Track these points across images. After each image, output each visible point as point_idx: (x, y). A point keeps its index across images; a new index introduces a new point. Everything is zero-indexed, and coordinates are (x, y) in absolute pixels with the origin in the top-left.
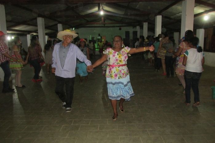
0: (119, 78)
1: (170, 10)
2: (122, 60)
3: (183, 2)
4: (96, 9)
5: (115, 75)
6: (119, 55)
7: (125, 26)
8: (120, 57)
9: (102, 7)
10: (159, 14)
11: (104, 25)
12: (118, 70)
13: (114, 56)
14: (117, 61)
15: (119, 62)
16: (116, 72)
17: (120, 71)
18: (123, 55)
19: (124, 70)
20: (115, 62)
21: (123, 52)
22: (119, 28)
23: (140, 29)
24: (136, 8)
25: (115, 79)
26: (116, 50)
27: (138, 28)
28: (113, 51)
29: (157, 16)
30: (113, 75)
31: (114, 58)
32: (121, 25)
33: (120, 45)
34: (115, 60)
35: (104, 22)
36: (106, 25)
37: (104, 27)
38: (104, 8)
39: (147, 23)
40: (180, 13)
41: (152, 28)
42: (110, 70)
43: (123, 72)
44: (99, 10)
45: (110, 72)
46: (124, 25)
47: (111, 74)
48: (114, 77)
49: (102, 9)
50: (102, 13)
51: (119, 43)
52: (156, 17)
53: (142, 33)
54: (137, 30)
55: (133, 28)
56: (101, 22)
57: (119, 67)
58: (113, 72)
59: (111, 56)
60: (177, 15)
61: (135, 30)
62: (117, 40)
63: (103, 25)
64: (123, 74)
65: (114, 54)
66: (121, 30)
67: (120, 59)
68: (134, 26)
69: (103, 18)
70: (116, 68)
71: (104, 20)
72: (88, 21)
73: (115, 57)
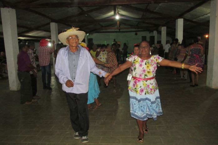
0: (145, 94)
1: (193, 12)
2: (151, 70)
3: (212, 2)
4: (112, 13)
5: (141, 90)
6: (147, 65)
7: (141, 31)
8: (148, 67)
9: (118, 11)
10: (180, 17)
11: (120, 30)
12: (145, 85)
13: (141, 65)
14: (145, 72)
15: (146, 73)
16: (143, 87)
17: (148, 86)
18: (152, 65)
19: (152, 84)
20: (142, 73)
21: (152, 61)
22: (135, 33)
23: (158, 33)
24: (155, 11)
25: (141, 94)
26: (143, 58)
27: (155, 33)
28: (140, 59)
29: (179, 19)
30: (139, 90)
31: (141, 68)
32: (136, 30)
33: (147, 52)
34: (141, 71)
35: (120, 26)
36: (121, 30)
37: (120, 32)
38: (119, 12)
39: (165, 28)
40: (204, 15)
41: (172, 33)
42: (134, 83)
43: (151, 87)
44: (115, 14)
45: (135, 85)
46: (139, 30)
47: (136, 88)
48: (139, 92)
49: (118, 13)
50: (117, 17)
51: (146, 50)
52: (176, 20)
53: (160, 38)
54: (154, 35)
55: (150, 33)
56: (116, 27)
57: (146, 81)
58: (139, 87)
59: (137, 65)
60: (201, 17)
61: (152, 35)
62: (144, 46)
63: (118, 30)
64: (151, 90)
65: (140, 63)
66: (137, 35)
67: (149, 70)
68: (151, 31)
69: (118, 23)
70: (142, 82)
71: (120, 24)
72: (102, 26)
73: (143, 67)
